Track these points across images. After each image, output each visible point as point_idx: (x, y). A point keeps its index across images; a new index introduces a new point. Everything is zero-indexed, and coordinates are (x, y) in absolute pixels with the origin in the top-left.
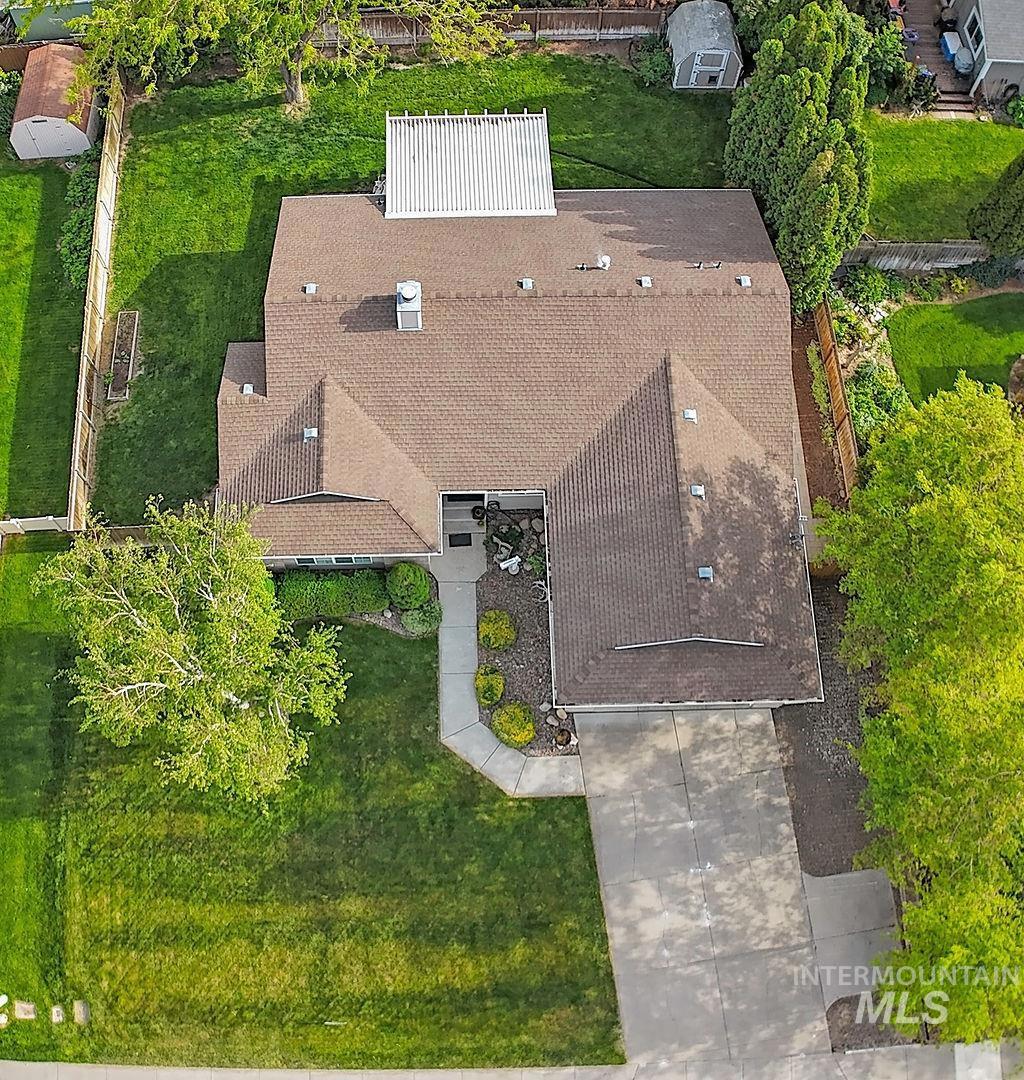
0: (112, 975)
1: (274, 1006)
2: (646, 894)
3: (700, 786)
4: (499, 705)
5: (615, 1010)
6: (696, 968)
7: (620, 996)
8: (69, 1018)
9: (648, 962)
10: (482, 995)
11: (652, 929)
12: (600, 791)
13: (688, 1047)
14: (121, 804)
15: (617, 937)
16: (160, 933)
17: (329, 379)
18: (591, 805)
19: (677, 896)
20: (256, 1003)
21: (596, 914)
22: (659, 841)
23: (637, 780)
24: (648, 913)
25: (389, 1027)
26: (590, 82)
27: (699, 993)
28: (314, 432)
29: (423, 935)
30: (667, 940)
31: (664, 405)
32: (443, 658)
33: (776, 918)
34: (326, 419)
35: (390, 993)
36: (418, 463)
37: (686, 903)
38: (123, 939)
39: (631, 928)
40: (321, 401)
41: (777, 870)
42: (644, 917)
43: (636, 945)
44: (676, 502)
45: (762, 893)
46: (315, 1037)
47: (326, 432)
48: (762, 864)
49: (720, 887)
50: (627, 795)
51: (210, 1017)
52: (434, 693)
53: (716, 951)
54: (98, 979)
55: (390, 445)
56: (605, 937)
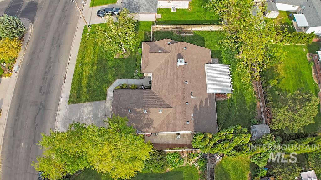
1: (84, 58)
2: (90, 109)
5: (75, 103)
6: (78, 116)
7: (77, 104)
8: (87, 35)
9: (81, 108)
10: (80, 84)
11: (85, 109)
12: (106, 102)
13: (68, 114)
15: (85, 104)
17: (170, 53)
18: (104, 101)
19: (89, 113)
20: (85, 56)
22: (97, 111)
24: (87, 109)
25: (79, 73)
26: (250, 110)
27: (75, 116)
28: (160, 51)
29: (90, 77)
30: (83, 111)
32: (130, 80)
34: (162, 53)
35: (83, 73)
37: (88, 115)
39: (86, 106)
40: (166, 52)
42: (87, 108)
43: (83, 107)
44: (143, 107)
49: (89, 120)
50: (105, 106)
51: (84, 51)
53: (80, 119)
56: (85, 102)
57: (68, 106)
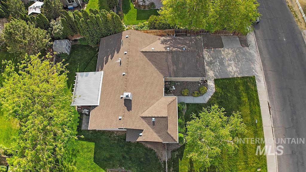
0: (253, 164)
1: (254, 133)
3: (211, 61)
4: (200, 92)
14: (222, 165)
16: (245, 154)
17: (141, 115)
18: (216, 78)
19: (229, 65)
20: (254, 136)
21: (234, 79)
22: (221, 67)
23: (211, 69)
28: (153, 119)
30: (236, 67)
31: (151, 53)
32: (190, 102)
33: (230, 52)
34: (151, 116)
35: (250, 112)
36: (158, 100)
38: (246, 163)
40: (146, 117)
41: (224, 51)
44: (171, 52)
45: (227, 53)
46: (258, 125)
47: (154, 116)
48: (223, 53)
52: (197, 104)
54: (254, 166)
55: (155, 105)
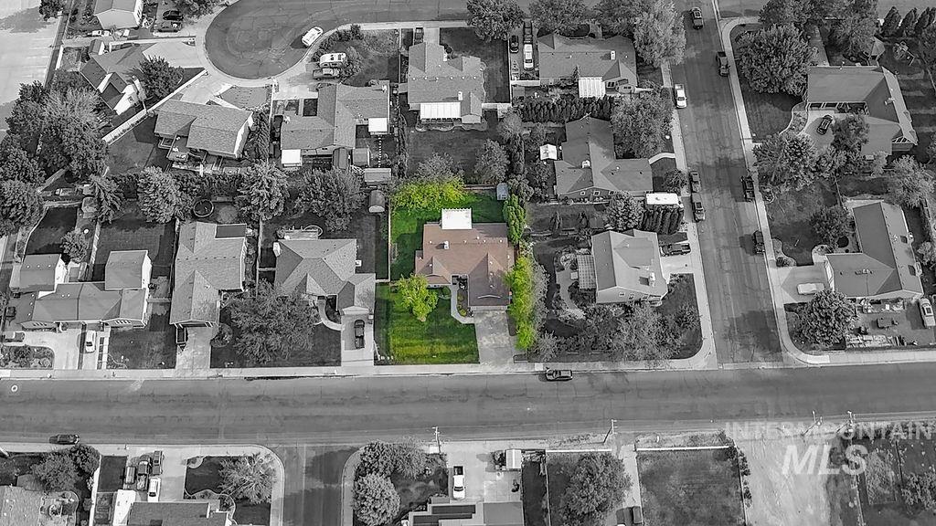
0: (398, 351)
1: (424, 356)
3: (493, 322)
4: (461, 310)
5: (478, 356)
6: (492, 349)
9: (484, 348)
10: (457, 353)
12: (477, 323)
13: (490, 362)
16: (406, 344)
17: (433, 257)
18: (475, 325)
19: (489, 339)
21: (476, 341)
22: (486, 330)
23: (483, 321)
24: (484, 341)
27: (492, 353)
28: (431, 265)
30: (487, 345)
31: (486, 262)
32: (452, 302)
33: (505, 342)
34: (433, 263)
35: (443, 353)
36: (448, 271)
38: (399, 346)
39: (481, 343)
40: (433, 260)
43: (482, 346)
44: (487, 276)
45: (503, 339)
48: (503, 334)
49: (496, 337)
50: (481, 323)
52: (450, 308)
53: (495, 347)
55: (444, 267)
56: (477, 344)
57: (482, 364)
